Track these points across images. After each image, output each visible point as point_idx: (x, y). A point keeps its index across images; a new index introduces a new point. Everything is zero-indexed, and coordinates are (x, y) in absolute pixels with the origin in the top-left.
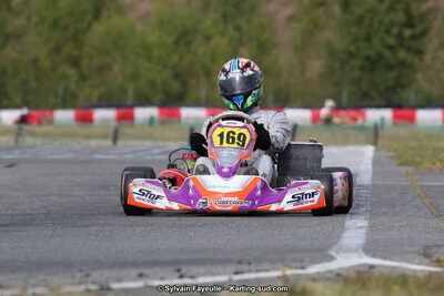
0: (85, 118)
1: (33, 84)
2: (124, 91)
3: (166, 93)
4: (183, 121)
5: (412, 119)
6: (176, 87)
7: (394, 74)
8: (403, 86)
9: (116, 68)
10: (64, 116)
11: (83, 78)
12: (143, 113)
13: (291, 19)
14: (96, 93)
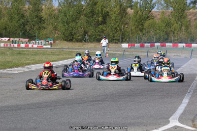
0: (142, 46)
4: (167, 46)
6: (166, 37)
10: (137, 45)
12: (156, 44)
13: (195, 19)
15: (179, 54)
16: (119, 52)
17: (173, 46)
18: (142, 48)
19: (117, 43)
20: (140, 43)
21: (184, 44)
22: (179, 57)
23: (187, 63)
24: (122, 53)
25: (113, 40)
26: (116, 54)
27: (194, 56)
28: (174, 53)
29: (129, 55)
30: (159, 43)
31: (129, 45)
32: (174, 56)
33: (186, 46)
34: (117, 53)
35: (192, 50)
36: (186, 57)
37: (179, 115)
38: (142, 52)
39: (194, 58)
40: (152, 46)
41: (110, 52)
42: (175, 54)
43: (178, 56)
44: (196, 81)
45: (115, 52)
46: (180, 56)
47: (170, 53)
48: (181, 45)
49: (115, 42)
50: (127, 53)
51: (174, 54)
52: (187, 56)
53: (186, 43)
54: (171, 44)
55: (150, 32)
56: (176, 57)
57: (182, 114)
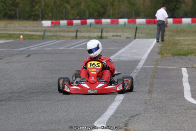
0: (70, 24)
1: (55, 10)
2: (85, 12)
3: (99, 12)
4: (103, 23)
5: (181, 22)
6: (102, 10)
7: (174, 4)
8: (178, 9)
9: (83, 4)
10: (63, 22)
11: (72, 8)
12: (89, 21)
14: (76, 12)
15: (119, 34)
16: (38, 33)
17: (112, 23)
18: (70, 26)
19: (37, 20)
20: (66, 19)
21: (126, 20)
22: (119, 38)
23: (128, 46)
24: (42, 33)
25: (31, 16)
26: (34, 35)
27: (140, 35)
28: (113, 32)
29: (52, 36)
30: (93, 19)
31: (52, 23)
32: (113, 36)
33: (129, 22)
34: (35, 33)
35: (137, 28)
36: (128, 38)
37: (109, 117)
38: (69, 32)
39: (139, 38)
40: (84, 23)
41: (26, 33)
42: (114, 34)
43: (117, 36)
44: (137, 70)
45: (32, 33)
46: (120, 36)
47: (107, 32)
48: (122, 21)
49: (34, 20)
50: (49, 34)
51: (112, 34)
52: (129, 36)
53: (128, 18)
54: (109, 21)
55: (80, 3)
56: (115, 38)
57: (113, 116)
